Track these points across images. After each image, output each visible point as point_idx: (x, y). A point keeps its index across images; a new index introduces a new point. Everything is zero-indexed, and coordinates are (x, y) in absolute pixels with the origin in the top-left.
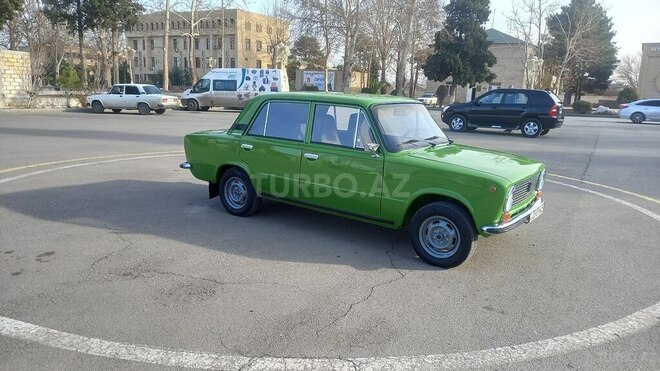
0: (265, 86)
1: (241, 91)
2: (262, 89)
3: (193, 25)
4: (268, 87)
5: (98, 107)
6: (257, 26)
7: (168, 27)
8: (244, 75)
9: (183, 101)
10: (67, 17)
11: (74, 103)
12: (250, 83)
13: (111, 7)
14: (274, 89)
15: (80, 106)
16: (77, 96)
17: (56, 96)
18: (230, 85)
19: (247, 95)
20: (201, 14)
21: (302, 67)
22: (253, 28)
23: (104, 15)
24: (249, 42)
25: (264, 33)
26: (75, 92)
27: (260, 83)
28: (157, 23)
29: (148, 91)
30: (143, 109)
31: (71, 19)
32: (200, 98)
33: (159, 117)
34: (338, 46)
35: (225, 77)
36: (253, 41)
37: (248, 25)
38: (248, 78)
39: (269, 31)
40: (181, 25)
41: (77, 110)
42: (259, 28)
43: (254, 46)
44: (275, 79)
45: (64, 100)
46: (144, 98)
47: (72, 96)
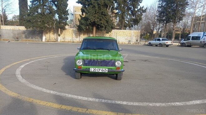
1: (202, 40)
8: (204, 34)
9: (181, 43)
10: (162, 20)
18: (198, 38)
19: (204, 42)
29: (163, 40)
30: (161, 45)
32: (186, 43)
33: (167, 48)
35: (197, 35)
46: (161, 42)
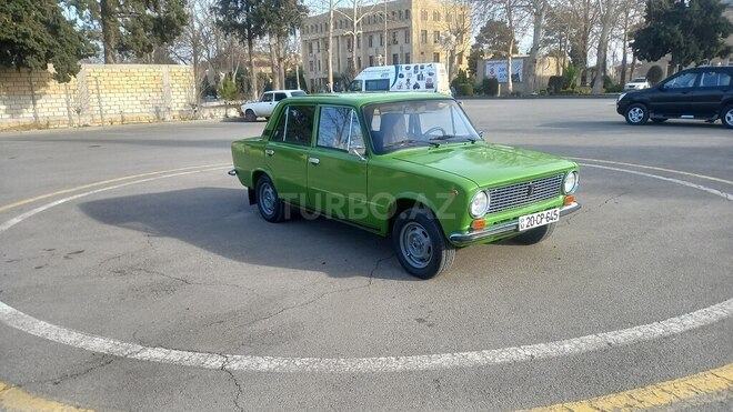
0: (420, 83)
2: (417, 86)
3: (356, 22)
4: (422, 84)
5: (250, 116)
6: (435, 14)
7: (332, 26)
8: (397, 73)
10: (236, 26)
11: (233, 113)
12: (404, 80)
13: (276, 12)
14: (430, 86)
15: (238, 115)
16: (234, 106)
17: (217, 107)
18: (383, 84)
20: (365, 10)
21: (486, 58)
22: (430, 17)
23: (269, 21)
24: (425, 33)
25: (443, 22)
26: (233, 103)
27: (414, 80)
28: (321, 24)
31: (240, 28)
34: (524, 29)
35: (378, 77)
36: (430, 32)
37: (424, 16)
38: (402, 76)
39: (448, 18)
40: (344, 24)
41: (235, 120)
42: (437, 17)
43: (431, 38)
44: (430, 74)
45: (223, 111)
47: (231, 106)
